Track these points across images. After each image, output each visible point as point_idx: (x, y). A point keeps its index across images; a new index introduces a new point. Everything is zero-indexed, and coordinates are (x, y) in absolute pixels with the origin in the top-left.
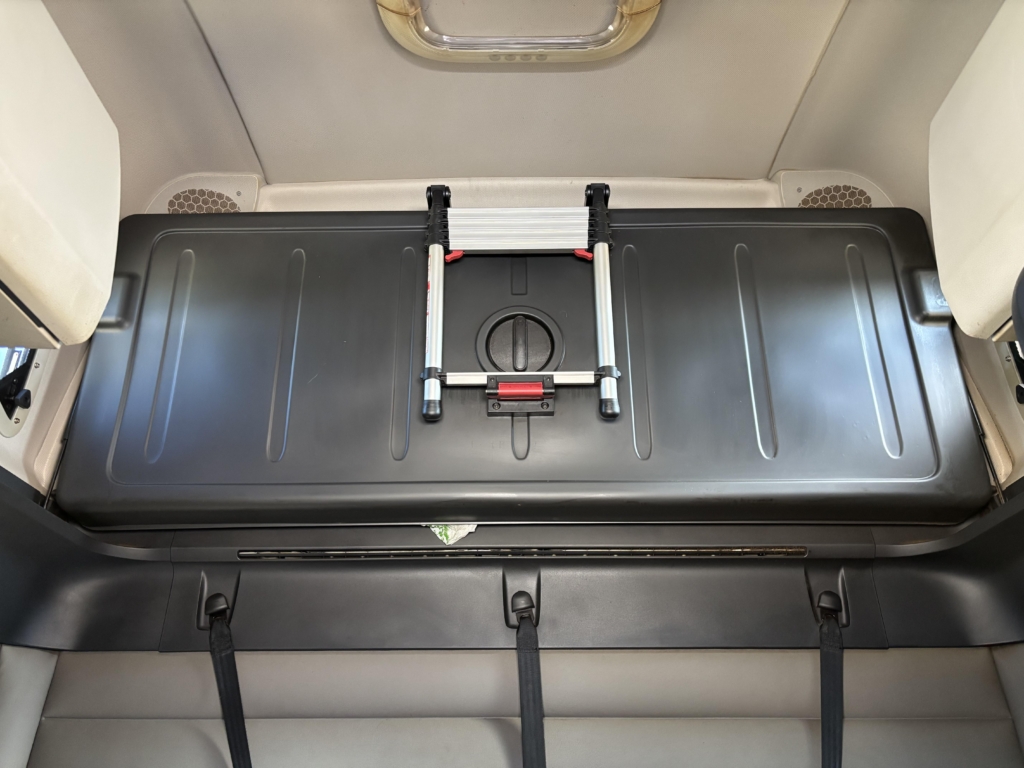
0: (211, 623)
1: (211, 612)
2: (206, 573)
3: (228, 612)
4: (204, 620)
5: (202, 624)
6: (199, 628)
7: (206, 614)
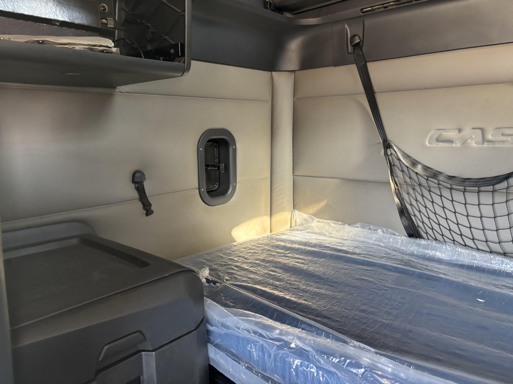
0: (354, 50)
1: (353, 44)
2: (348, 25)
3: (361, 43)
4: (350, 49)
5: (350, 51)
6: (348, 53)
7: (351, 46)
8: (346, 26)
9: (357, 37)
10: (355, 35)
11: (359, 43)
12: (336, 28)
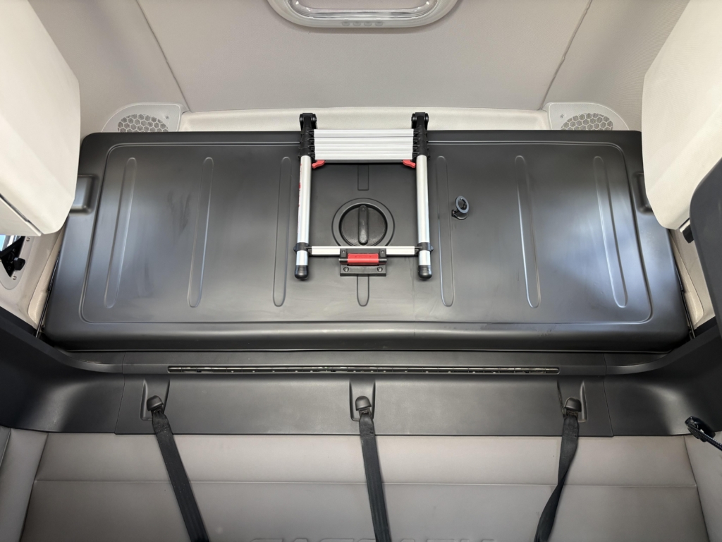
8: (145, 382)
9: (156, 400)
10: (155, 397)
11: (159, 407)
12: (129, 385)
